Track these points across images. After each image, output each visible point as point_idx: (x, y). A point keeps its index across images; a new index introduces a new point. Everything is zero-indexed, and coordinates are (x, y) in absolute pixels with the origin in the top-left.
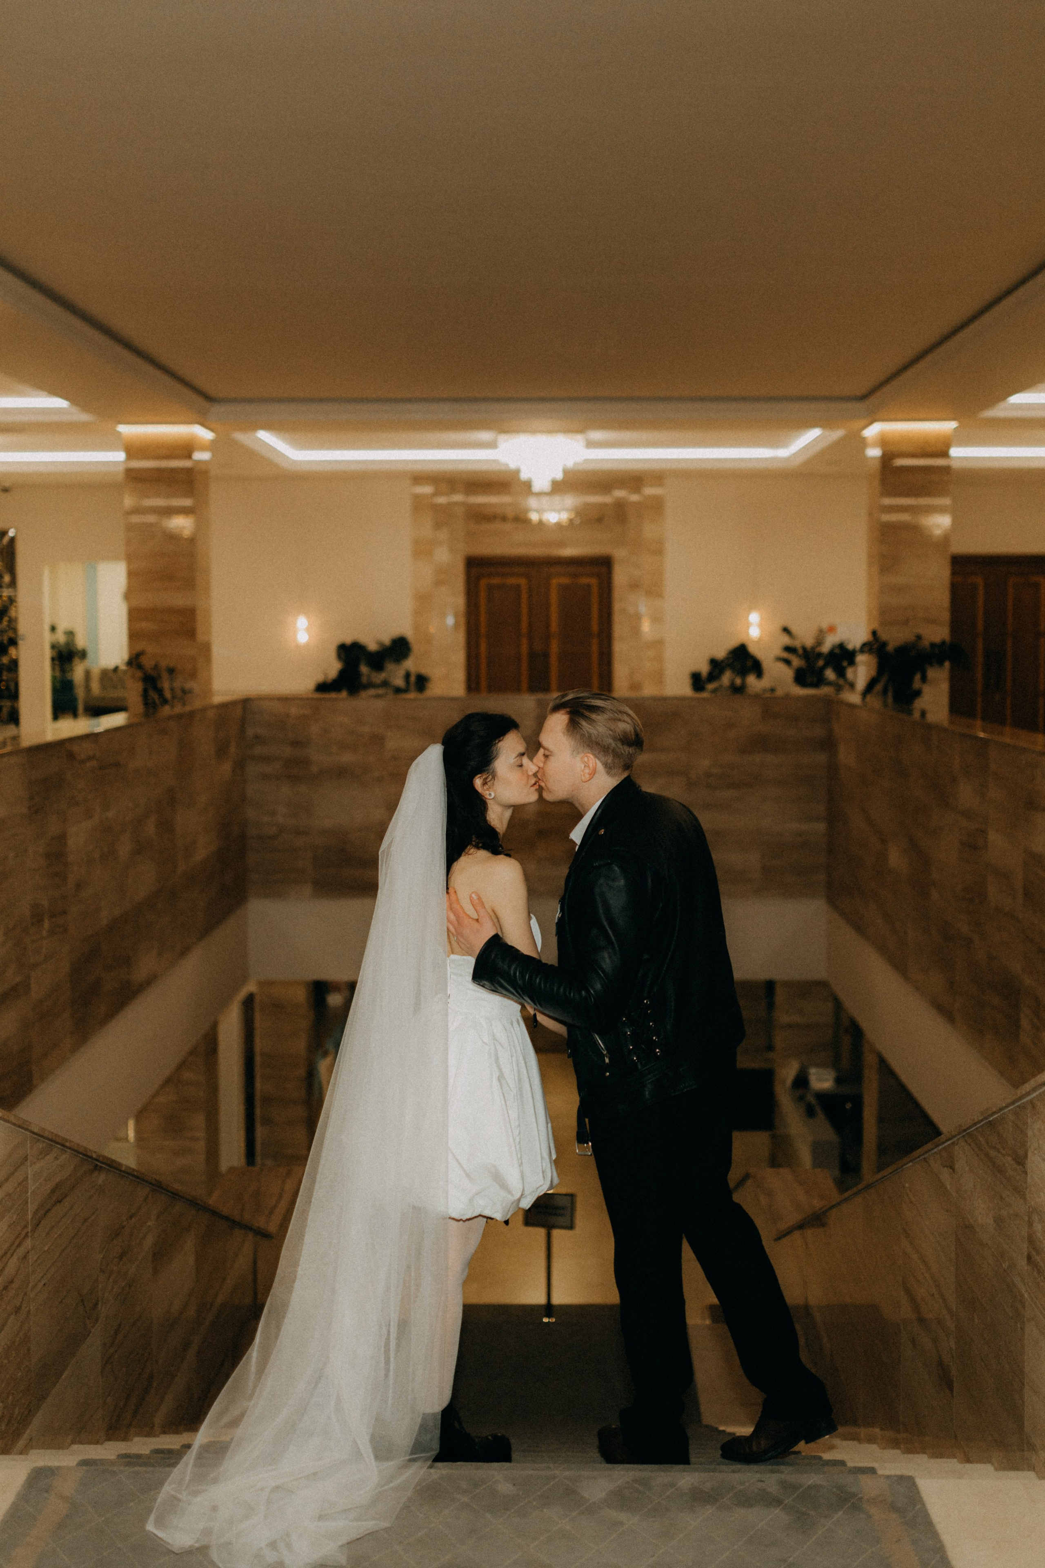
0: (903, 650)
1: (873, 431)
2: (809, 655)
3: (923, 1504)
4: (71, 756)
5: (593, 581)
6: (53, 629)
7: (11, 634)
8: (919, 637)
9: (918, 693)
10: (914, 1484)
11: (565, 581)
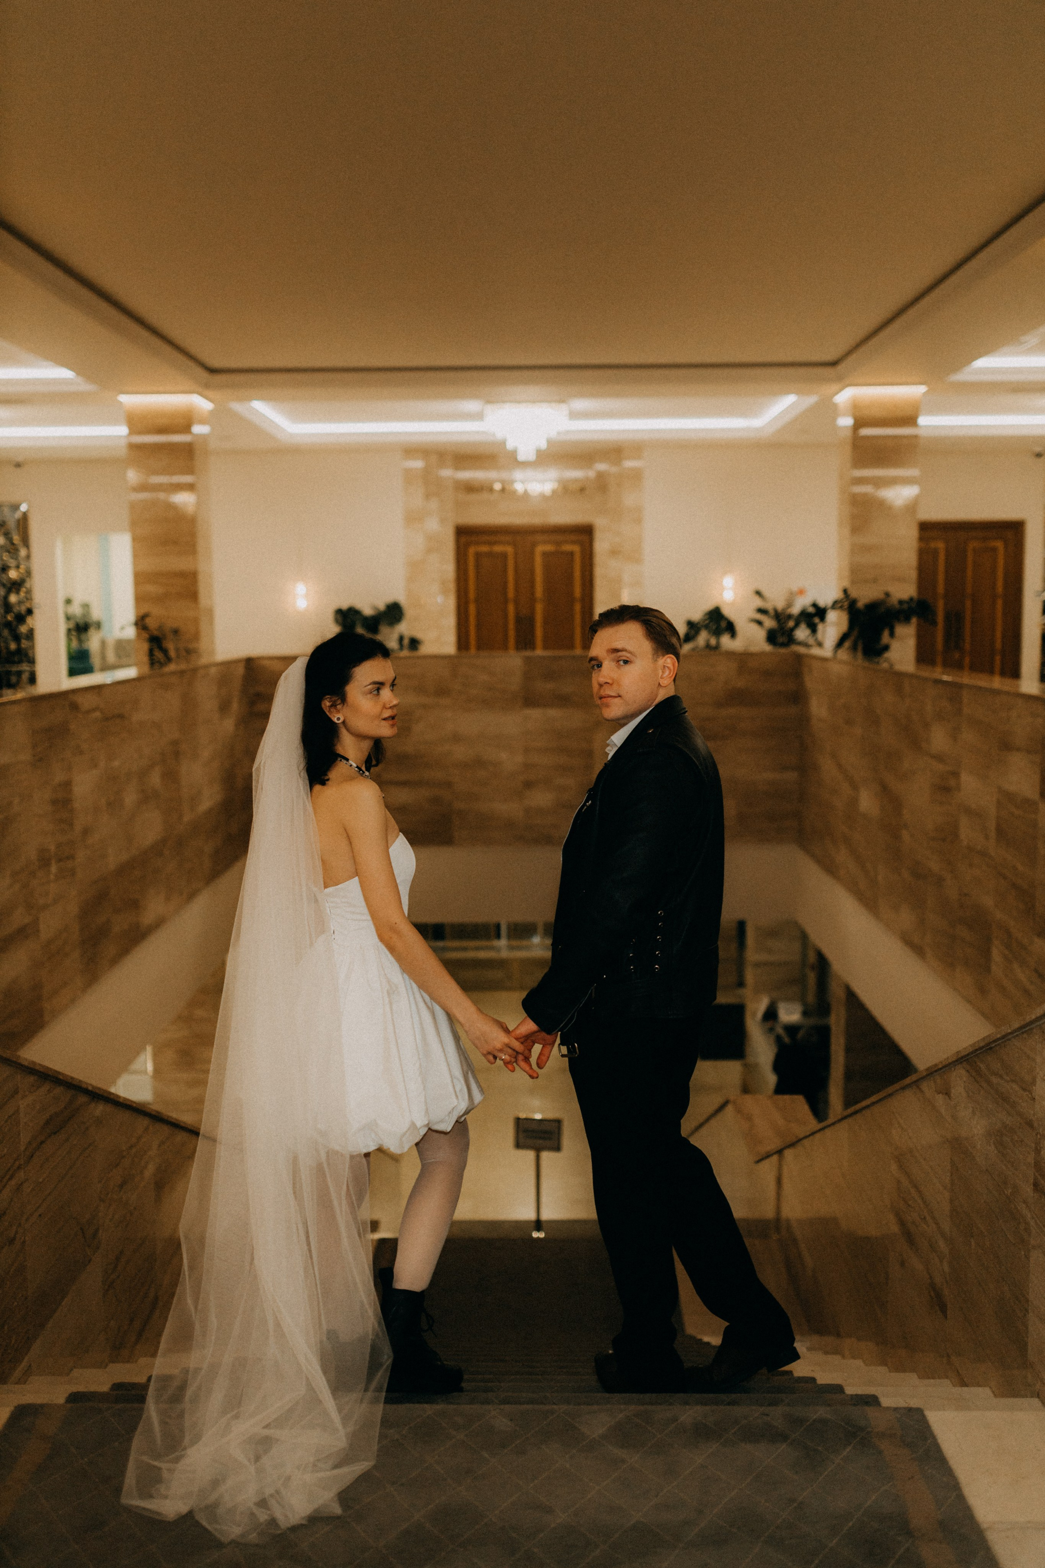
0: (872, 606)
1: (845, 396)
2: (780, 616)
3: (934, 1438)
4: (74, 707)
5: (576, 549)
6: (68, 601)
7: (28, 605)
8: (887, 594)
9: (886, 648)
10: (924, 1416)
11: (549, 548)
